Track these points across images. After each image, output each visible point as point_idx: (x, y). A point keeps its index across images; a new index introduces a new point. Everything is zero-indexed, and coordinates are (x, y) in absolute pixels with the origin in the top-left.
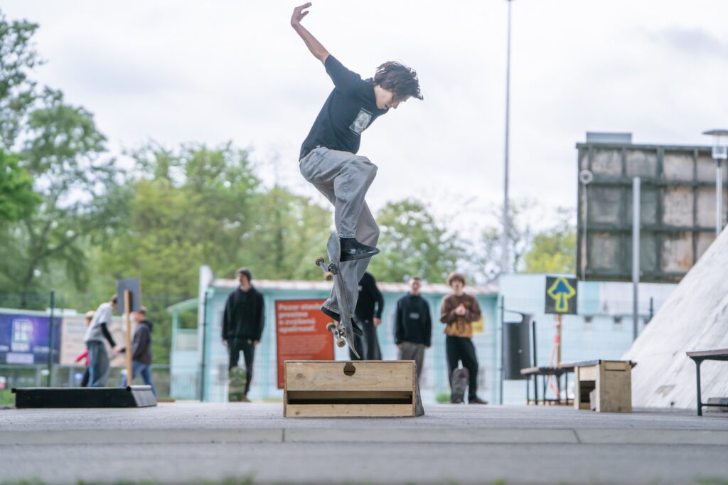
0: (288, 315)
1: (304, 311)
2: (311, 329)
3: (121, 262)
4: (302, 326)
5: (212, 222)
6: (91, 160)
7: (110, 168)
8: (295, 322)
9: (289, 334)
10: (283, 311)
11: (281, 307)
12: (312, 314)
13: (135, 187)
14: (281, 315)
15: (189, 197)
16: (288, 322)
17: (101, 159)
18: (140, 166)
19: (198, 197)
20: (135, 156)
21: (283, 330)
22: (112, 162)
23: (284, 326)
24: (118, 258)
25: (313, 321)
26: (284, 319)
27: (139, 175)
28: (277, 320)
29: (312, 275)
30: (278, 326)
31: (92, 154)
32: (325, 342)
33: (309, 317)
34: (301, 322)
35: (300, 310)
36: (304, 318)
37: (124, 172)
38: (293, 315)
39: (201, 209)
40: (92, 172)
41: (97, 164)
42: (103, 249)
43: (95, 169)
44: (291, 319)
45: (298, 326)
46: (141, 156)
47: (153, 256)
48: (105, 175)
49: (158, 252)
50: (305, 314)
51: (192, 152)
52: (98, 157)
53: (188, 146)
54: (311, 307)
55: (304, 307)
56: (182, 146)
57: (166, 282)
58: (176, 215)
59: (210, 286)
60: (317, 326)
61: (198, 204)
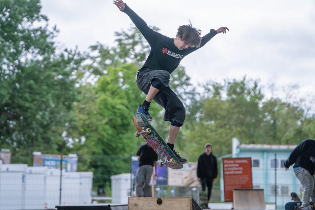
0: (229, 165)
1: (237, 163)
2: (241, 172)
3: (199, 136)
4: (236, 171)
5: (241, 116)
6: (184, 89)
7: (193, 92)
8: (233, 169)
9: (230, 175)
10: (226, 164)
11: (225, 161)
12: (241, 165)
13: (204, 101)
14: (226, 166)
15: (230, 105)
16: (229, 169)
17: (189, 89)
18: (207, 91)
19: (234, 105)
20: (204, 87)
21: (227, 173)
22: (194, 90)
23: (227, 171)
24: (198, 134)
25: (241, 168)
26: (227, 167)
27: (206, 95)
28: (224, 168)
29: (290, 142)
30: (224, 171)
31: (185, 87)
32: (248, 179)
33: (239, 166)
34: (235, 169)
35: (235, 163)
36: (236, 167)
37: (199, 94)
38: (231, 165)
39: (236, 110)
40: (185, 94)
41: (187, 91)
42: (192, 131)
43: (186, 93)
44: (230, 167)
45: (234, 171)
46: (207, 87)
47: (214, 133)
48: (191, 96)
49: (216, 131)
50: (237, 165)
51: (229, 83)
52: (188, 87)
53: (227, 81)
54: (240, 161)
55: (236, 161)
56: (225, 80)
57: (220, 146)
58: (223, 113)
59: (238, 147)
60: (243, 171)
61: (235, 108)
